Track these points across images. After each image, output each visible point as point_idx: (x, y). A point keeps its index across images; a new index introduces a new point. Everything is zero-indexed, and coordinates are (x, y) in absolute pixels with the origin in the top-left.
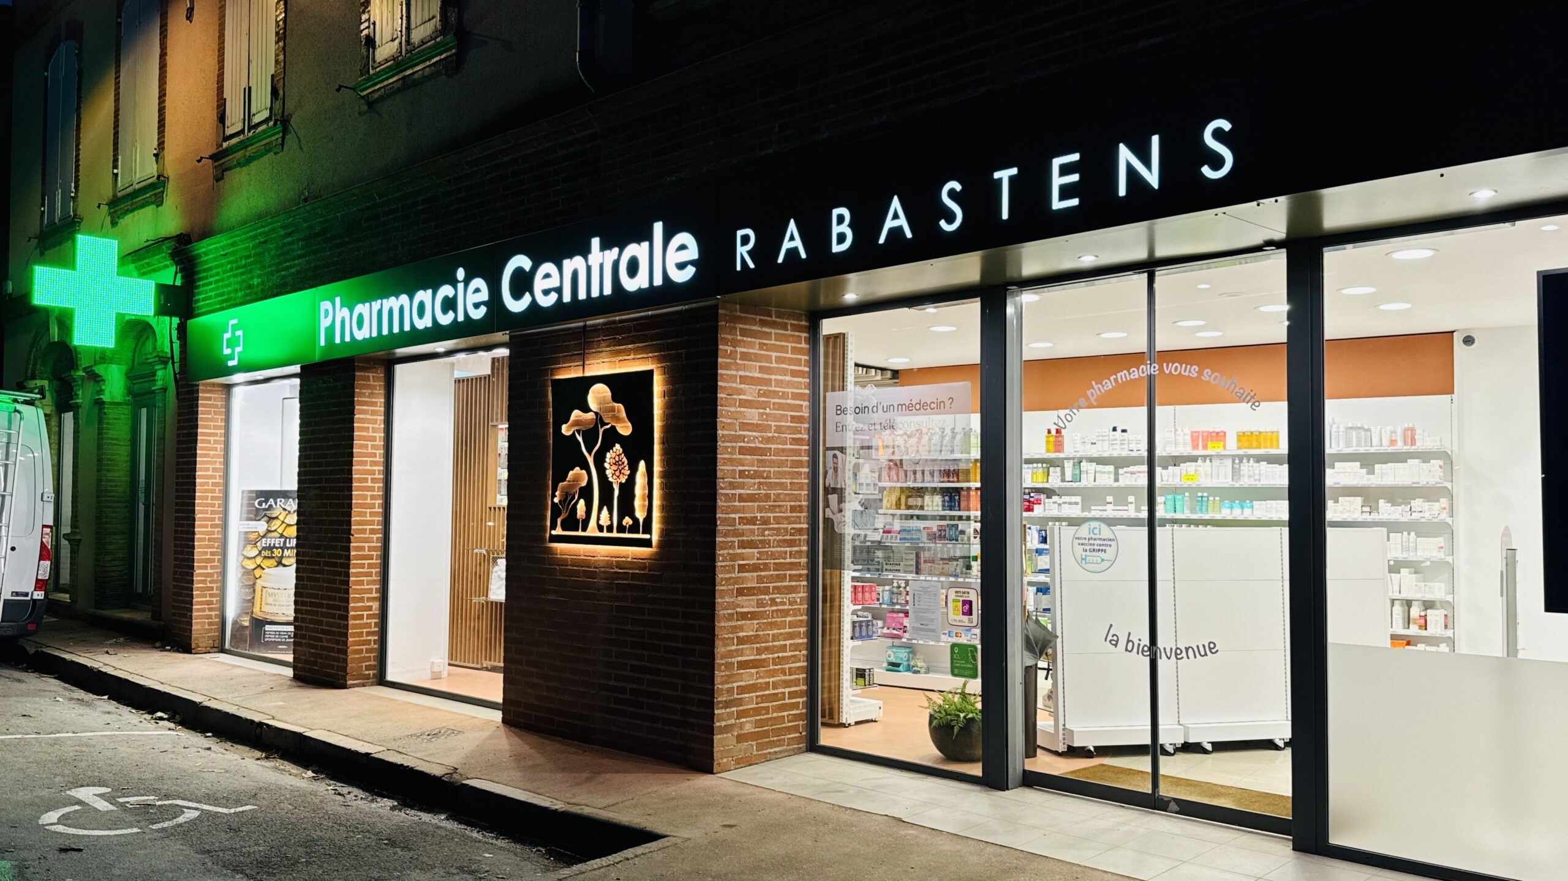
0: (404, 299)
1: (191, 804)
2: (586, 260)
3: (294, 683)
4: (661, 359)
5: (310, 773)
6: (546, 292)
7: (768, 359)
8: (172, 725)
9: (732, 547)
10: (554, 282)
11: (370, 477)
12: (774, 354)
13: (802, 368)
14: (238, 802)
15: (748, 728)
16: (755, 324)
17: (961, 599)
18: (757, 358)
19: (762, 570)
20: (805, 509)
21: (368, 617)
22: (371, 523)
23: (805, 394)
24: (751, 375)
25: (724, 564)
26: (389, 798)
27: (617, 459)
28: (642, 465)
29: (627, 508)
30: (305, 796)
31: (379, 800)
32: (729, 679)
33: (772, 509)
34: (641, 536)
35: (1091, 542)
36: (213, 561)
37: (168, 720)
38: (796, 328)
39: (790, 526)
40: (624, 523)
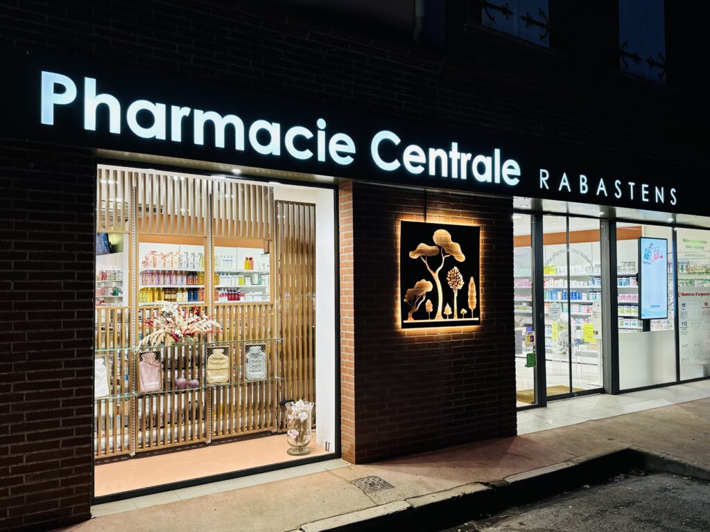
2: (449, 154)
6: (415, 164)
10: (421, 158)
17: (530, 336)
27: (455, 275)
28: (472, 278)
34: (472, 319)
40: (461, 312)
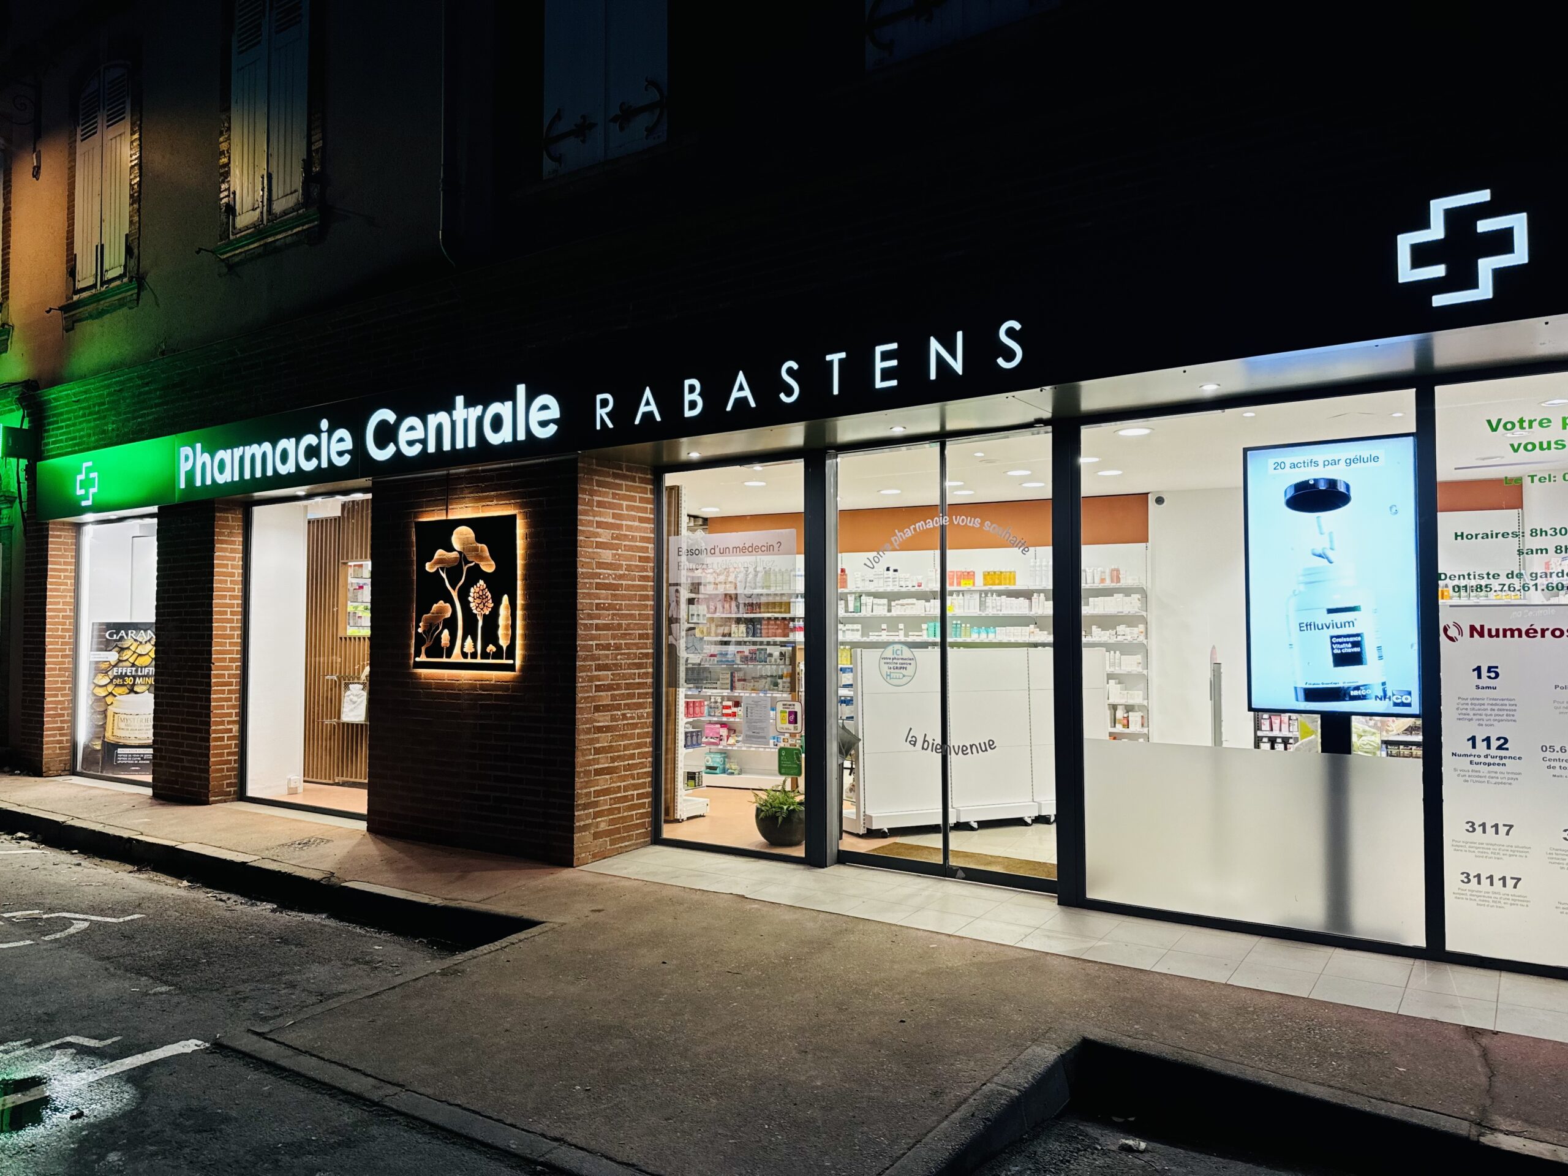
0: (267, 446)
1: (77, 916)
2: (451, 415)
3: (154, 801)
4: (521, 506)
5: (185, 883)
6: (411, 443)
7: (620, 507)
8: (35, 844)
9: (590, 670)
10: (419, 434)
11: (229, 610)
12: (625, 503)
13: (648, 515)
14: (124, 912)
15: (603, 826)
16: (609, 476)
17: (788, 710)
18: (610, 506)
19: (615, 690)
20: (651, 636)
21: (229, 738)
22: (231, 652)
23: (650, 538)
24: (605, 520)
25: (583, 684)
26: (268, 902)
27: (481, 593)
28: (505, 599)
29: (490, 635)
30: (188, 903)
31: (259, 903)
32: (587, 784)
33: (623, 637)
34: (504, 661)
35: (895, 661)
36: (64, 689)
37: (30, 839)
38: (642, 481)
39: (639, 651)
40: (488, 650)
